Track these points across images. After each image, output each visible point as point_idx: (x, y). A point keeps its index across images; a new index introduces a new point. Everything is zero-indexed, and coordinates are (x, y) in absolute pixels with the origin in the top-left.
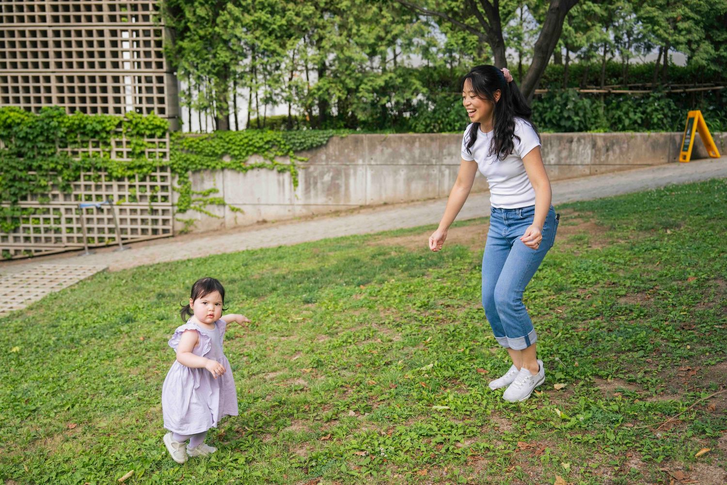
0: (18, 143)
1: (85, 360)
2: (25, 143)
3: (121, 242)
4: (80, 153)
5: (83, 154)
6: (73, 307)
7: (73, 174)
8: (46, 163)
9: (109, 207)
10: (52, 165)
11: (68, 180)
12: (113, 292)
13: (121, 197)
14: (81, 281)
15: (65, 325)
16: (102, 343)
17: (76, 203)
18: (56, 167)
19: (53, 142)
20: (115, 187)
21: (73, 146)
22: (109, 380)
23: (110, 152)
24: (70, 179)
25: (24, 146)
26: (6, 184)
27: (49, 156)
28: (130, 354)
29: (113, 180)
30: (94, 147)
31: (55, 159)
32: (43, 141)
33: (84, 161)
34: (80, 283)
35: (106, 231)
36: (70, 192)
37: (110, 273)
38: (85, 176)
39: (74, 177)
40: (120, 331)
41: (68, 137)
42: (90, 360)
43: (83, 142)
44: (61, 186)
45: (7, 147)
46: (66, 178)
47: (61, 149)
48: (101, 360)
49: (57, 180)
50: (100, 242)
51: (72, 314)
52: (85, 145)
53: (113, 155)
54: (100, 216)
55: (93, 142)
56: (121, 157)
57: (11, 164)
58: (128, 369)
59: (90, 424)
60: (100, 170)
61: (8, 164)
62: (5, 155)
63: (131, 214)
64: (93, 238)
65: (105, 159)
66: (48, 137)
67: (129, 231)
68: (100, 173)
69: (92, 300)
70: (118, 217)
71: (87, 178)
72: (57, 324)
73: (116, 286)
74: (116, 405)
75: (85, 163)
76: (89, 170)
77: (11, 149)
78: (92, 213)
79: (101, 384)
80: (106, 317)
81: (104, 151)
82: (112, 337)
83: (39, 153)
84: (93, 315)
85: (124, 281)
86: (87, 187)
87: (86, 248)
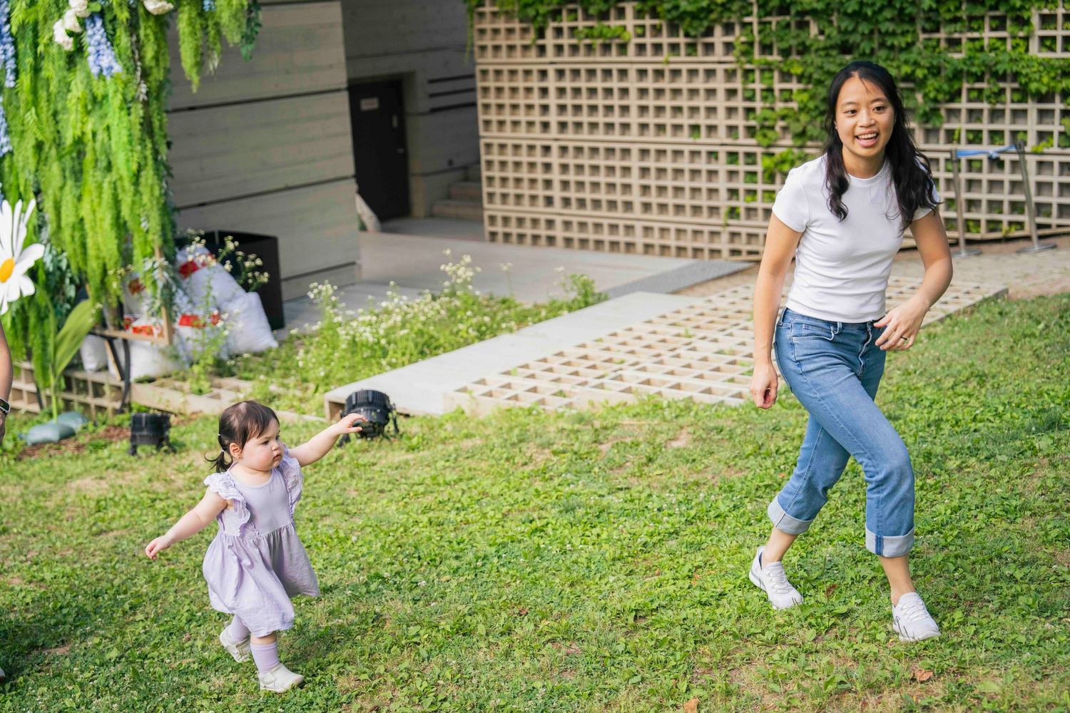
0: (843, 25)
1: (954, 511)
2: (857, 24)
3: (1035, 233)
4: (964, 41)
5: (971, 45)
6: (932, 376)
7: (946, 87)
8: (895, 64)
9: (1016, 157)
10: (906, 69)
11: (935, 100)
12: (1017, 349)
13: (1042, 136)
14: (949, 316)
15: (914, 417)
16: (992, 473)
17: (949, 147)
18: (913, 72)
19: (912, 20)
20: (1033, 115)
21: (952, 27)
22: (1007, 572)
23: (1026, 39)
24: (940, 97)
25: (854, 30)
26: (816, 108)
27: (901, 50)
28: (1055, 510)
29: (1030, 100)
30: (993, 29)
31: (913, 56)
32: (892, 20)
33: (970, 58)
34: (948, 321)
35: (1006, 207)
36: (938, 124)
37: (1010, 301)
38: (970, 90)
39: (949, 93)
40: (1032, 448)
41: (942, 10)
42: (964, 511)
43: (971, 19)
44: (921, 111)
45: (822, 32)
46: (932, 95)
47: (926, 36)
48: (989, 516)
49: (915, 99)
50: (991, 230)
51: (929, 393)
52: (975, 25)
53: (1034, 45)
54: (996, 176)
55: (993, 18)
56: (1052, 49)
57: (827, 67)
58: (1050, 550)
59: (962, 680)
60: (1003, 78)
61: (821, 68)
62: (817, 50)
63: (1061, 174)
64: (977, 222)
65: (1014, 55)
66: (902, 10)
67: (1055, 210)
68: (1002, 85)
69: (972, 365)
70: (1033, 178)
71: (974, 94)
72: (898, 413)
73: (1025, 336)
74: (1023, 639)
75: (973, 64)
76: (980, 79)
77: (829, 37)
78: (980, 170)
79: (988, 577)
80: (1001, 409)
81: (1014, 37)
82: (1015, 463)
83: (882, 45)
84: (973, 402)
85: (1041, 326)
86: (974, 115)
87: (962, 242)
